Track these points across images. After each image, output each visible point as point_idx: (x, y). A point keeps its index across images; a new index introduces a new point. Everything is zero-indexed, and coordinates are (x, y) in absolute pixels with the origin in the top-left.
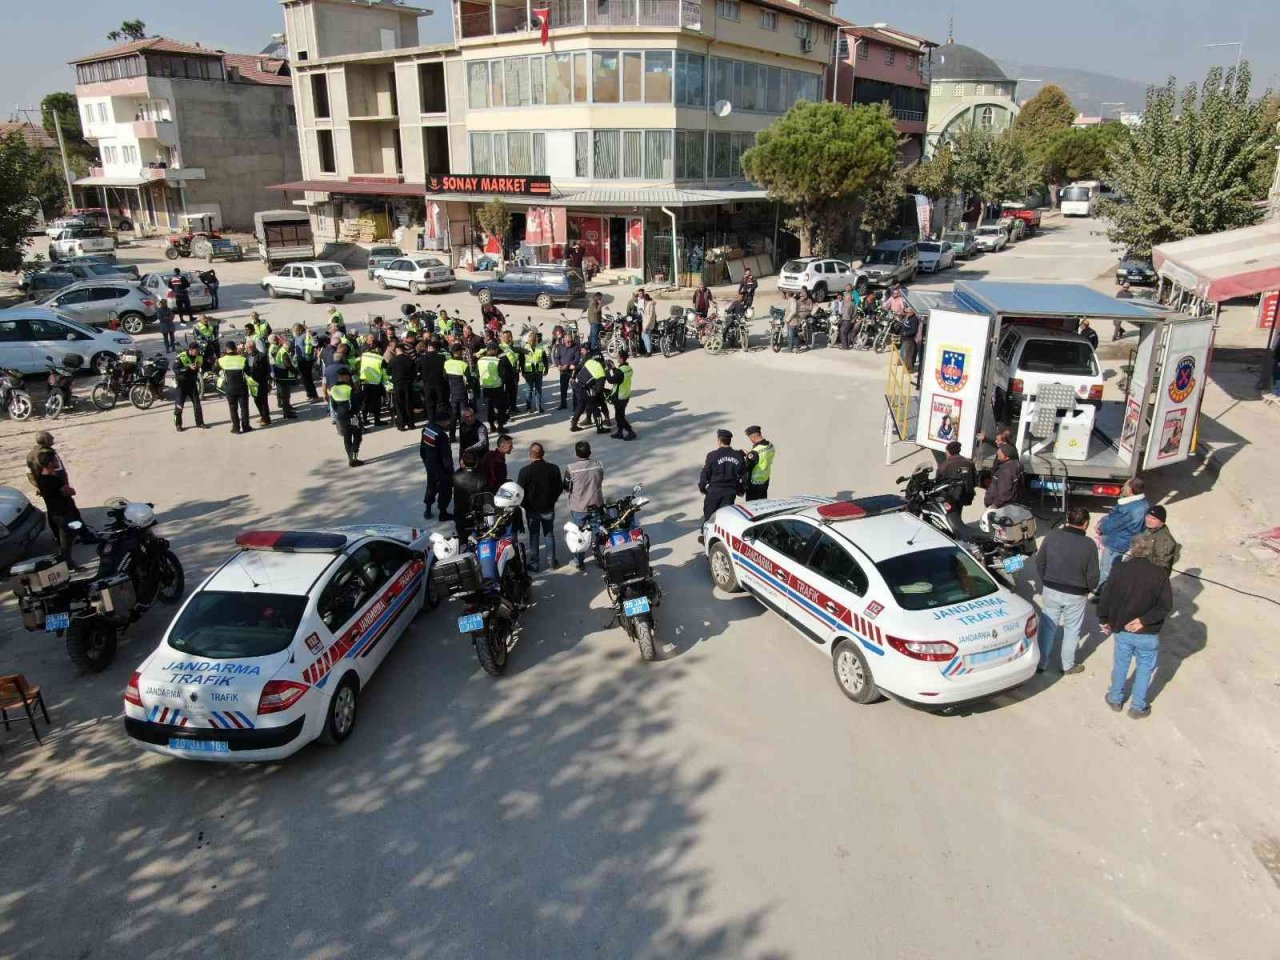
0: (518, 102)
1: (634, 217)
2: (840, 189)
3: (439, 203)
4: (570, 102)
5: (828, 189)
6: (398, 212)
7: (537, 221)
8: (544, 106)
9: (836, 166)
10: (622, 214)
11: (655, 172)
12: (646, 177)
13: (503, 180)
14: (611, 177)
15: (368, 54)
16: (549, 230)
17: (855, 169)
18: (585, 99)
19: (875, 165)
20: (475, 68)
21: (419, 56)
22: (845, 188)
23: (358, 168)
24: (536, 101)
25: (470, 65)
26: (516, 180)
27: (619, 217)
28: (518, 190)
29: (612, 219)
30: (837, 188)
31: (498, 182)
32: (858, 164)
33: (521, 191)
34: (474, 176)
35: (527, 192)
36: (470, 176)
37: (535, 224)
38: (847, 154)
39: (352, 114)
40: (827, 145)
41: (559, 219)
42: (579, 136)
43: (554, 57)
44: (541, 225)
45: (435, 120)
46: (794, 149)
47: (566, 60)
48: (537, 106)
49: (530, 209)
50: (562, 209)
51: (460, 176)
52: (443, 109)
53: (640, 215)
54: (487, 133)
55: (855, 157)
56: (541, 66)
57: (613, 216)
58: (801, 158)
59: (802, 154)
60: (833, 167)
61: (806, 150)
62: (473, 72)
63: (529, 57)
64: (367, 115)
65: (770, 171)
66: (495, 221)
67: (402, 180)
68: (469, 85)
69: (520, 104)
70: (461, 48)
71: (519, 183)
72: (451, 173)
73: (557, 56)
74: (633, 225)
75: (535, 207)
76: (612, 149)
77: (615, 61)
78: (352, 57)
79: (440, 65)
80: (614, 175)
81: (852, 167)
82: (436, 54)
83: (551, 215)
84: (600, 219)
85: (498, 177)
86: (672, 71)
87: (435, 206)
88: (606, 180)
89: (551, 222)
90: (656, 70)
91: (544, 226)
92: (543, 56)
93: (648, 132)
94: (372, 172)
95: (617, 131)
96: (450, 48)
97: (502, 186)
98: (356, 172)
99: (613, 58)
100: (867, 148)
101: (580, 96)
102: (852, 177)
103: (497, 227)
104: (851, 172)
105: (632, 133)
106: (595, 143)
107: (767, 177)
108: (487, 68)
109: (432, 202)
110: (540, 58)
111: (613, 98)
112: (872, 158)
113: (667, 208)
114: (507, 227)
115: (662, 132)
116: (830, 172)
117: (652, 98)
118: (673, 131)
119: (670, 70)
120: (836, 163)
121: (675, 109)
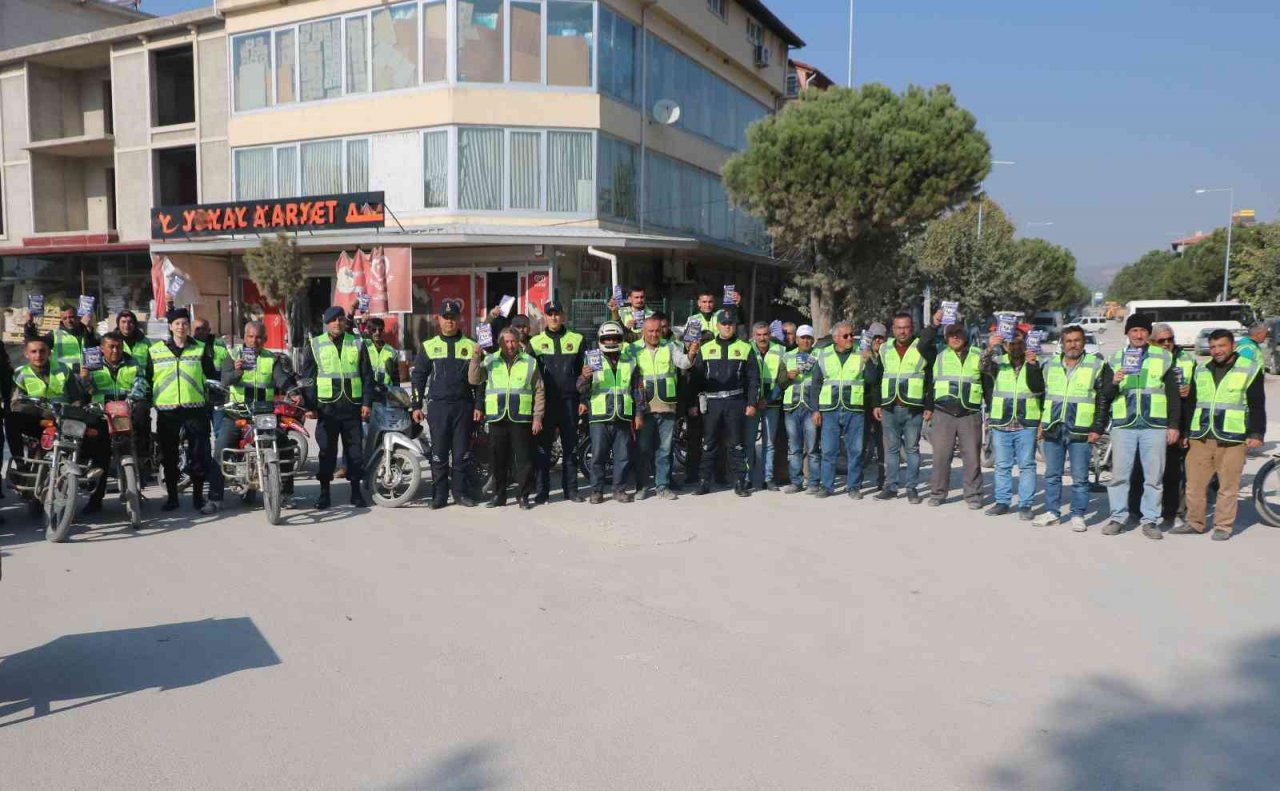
0: (321, 93)
1: (532, 269)
2: (908, 212)
3: (174, 257)
4: (416, 84)
5: (887, 211)
6: (107, 295)
7: (356, 274)
8: (369, 94)
9: (904, 170)
10: (510, 263)
11: (561, 201)
12: (549, 208)
13: (294, 206)
14: (489, 207)
15: (68, 39)
16: (380, 288)
17: (933, 179)
18: (443, 77)
19: (968, 171)
20: (249, 44)
21: (151, 36)
22: (918, 209)
23: (40, 223)
24: (352, 88)
25: (239, 42)
26: (320, 204)
27: (506, 269)
28: (322, 221)
29: (489, 275)
30: (904, 209)
31: (284, 210)
32: (939, 171)
33: (326, 222)
34: (240, 204)
35: (339, 222)
36: (232, 205)
37: (352, 280)
38: (920, 152)
39: (35, 137)
40: (887, 137)
41: (398, 268)
42: (431, 137)
43: (388, 12)
44: (362, 281)
45: (175, 136)
46: (827, 144)
47: (410, 15)
48: (355, 96)
49: (344, 254)
50: (405, 250)
51: (214, 207)
52: (190, 118)
53: (546, 263)
54: (263, 149)
55: (935, 154)
56: (364, 30)
57: (494, 270)
58: (840, 158)
59: (842, 152)
60: (897, 171)
61: (849, 144)
62: (244, 53)
63: (343, 18)
64: (62, 136)
65: (779, 184)
66: (278, 271)
67: (114, 238)
68: (237, 72)
69: (325, 96)
70: (225, 13)
71: (325, 207)
72: (199, 202)
73: (393, 11)
74: (532, 283)
75: (352, 251)
76: (490, 161)
77: (494, 17)
78: (40, 48)
79: (188, 48)
80: (493, 204)
81: (926, 174)
82: (182, 30)
83: (383, 261)
84: (467, 278)
85: (283, 202)
86: (592, 36)
87: (167, 262)
88: (479, 211)
89: (384, 275)
90: (565, 33)
91: (370, 282)
92: (369, 13)
93: (553, 132)
94: (67, 229)
95: (500, 128)
96: (206, 15)
97: (291, 216)
98: (37, 231)
99: (492, 12)
100: (953, 141)
101: (434, 72)
102: (929, 192)
103: (281, 284)
104: (924, 185)
105: (525, 134)
106: (461, 150)
107: (775, 197)
108: (267, 42)
109: (162, 254)
110: (363, 18)
111: (492, 75)
112: (962, 158)
113: (596, 248)
114: (301, 284)
115: (576, 134)
116: (892, 181)
117: (557, 78)
118: (595, 133)
119: (589, 35)
120: (905, 165)
121: (598, 97)
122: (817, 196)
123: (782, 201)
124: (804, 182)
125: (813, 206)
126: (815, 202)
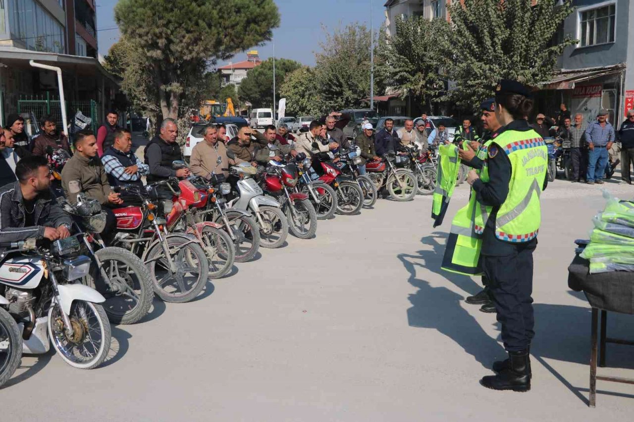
122: (188, 32)
123: (161, 33)
124: (181, 22)
125: (186, 38)
126: (187, 35)
